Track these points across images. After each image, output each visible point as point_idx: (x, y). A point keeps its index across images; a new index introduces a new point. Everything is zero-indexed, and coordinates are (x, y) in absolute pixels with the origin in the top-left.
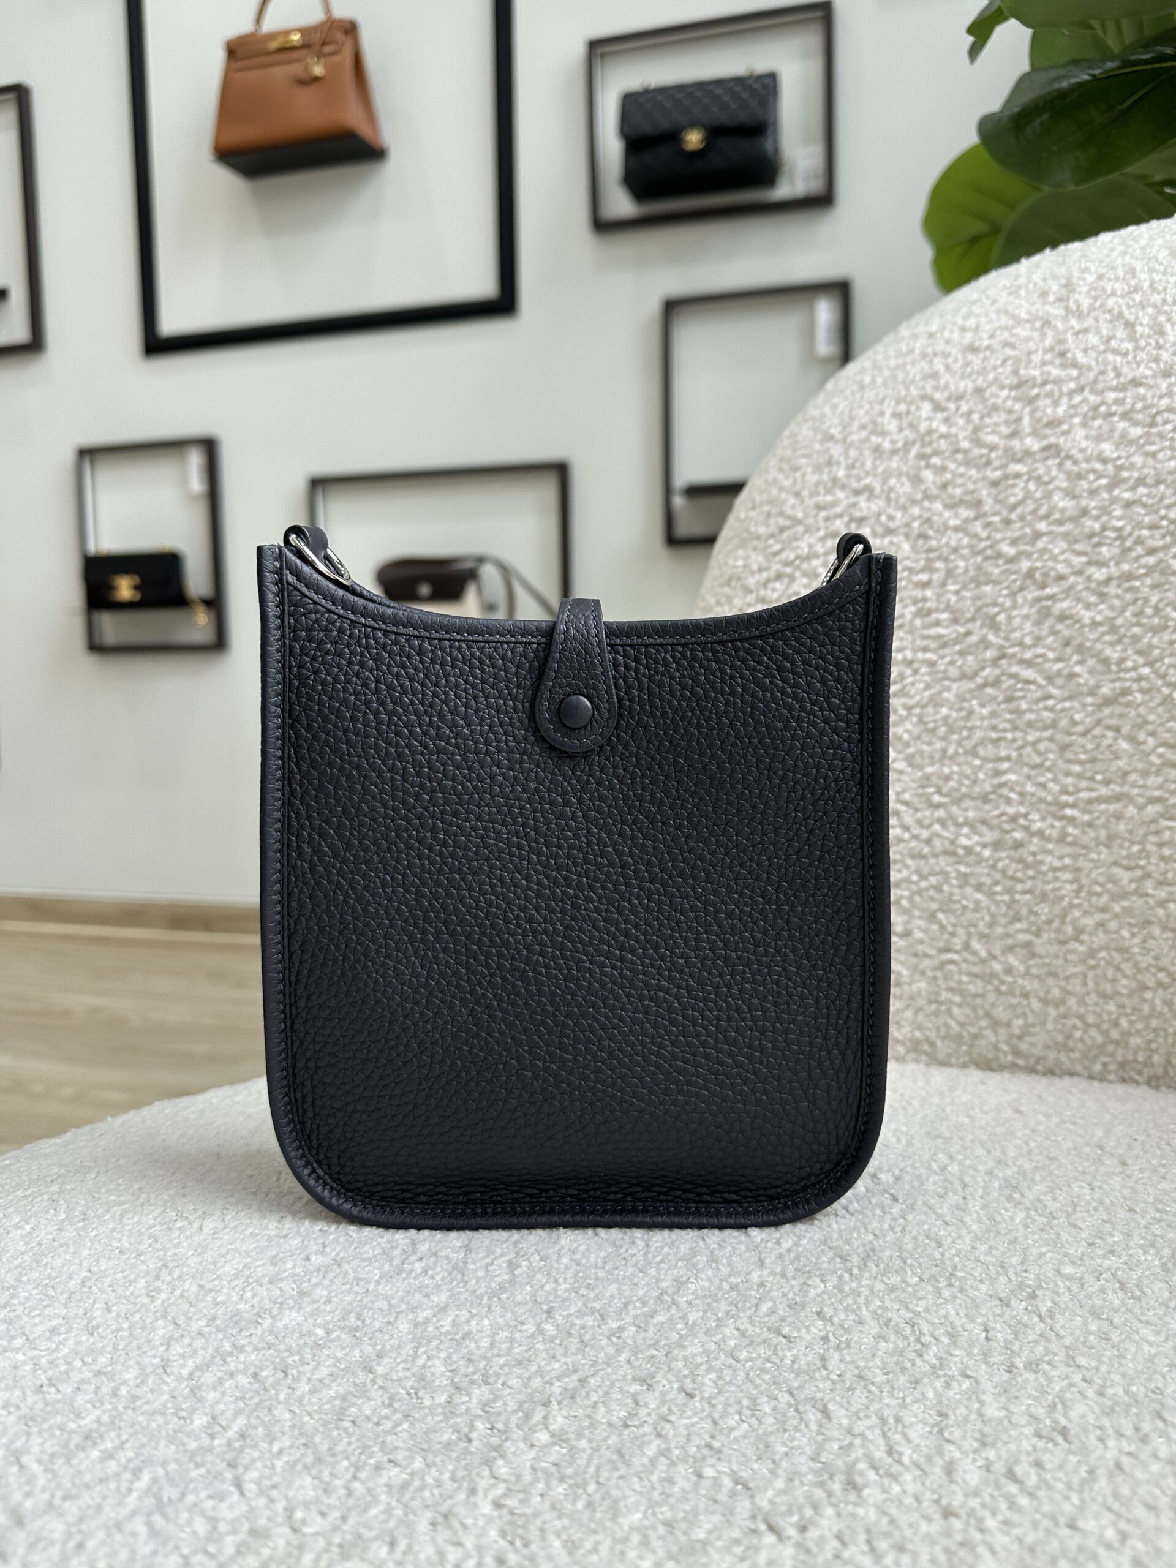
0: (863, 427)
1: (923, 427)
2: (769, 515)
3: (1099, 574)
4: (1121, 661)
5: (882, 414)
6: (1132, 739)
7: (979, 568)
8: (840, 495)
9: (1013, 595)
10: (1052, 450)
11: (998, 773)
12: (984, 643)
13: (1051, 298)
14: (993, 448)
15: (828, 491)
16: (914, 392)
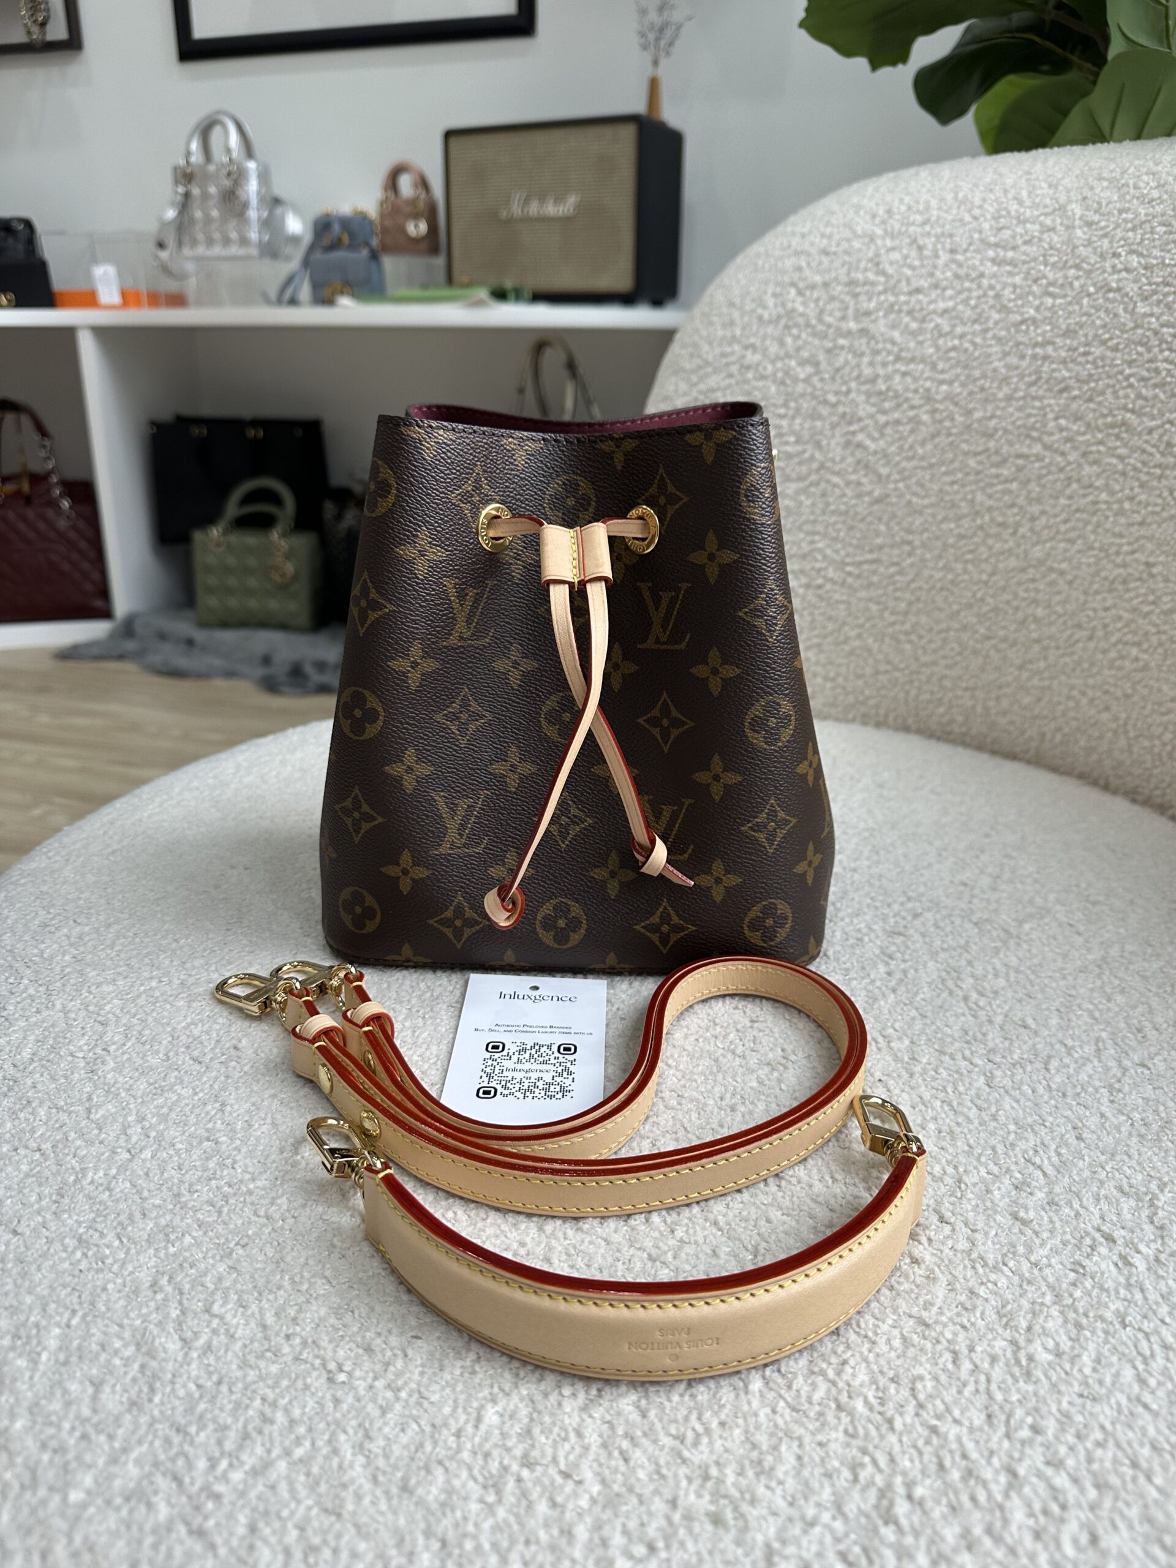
0: (753, 300)
1: (790, 305)
2: (692, 356)
3: (882, 419)
4: (889, 476)
5: (765, 293)
6: (887, 525)
7: (814, 409)
8: (736, 348)
9: (833, 427)
10: (864, 332)
11: (812, 542)
12: (812, 458)
13: (877, 220)
14: (829, 326)
15: (730, 344)
16: (786, 279)
